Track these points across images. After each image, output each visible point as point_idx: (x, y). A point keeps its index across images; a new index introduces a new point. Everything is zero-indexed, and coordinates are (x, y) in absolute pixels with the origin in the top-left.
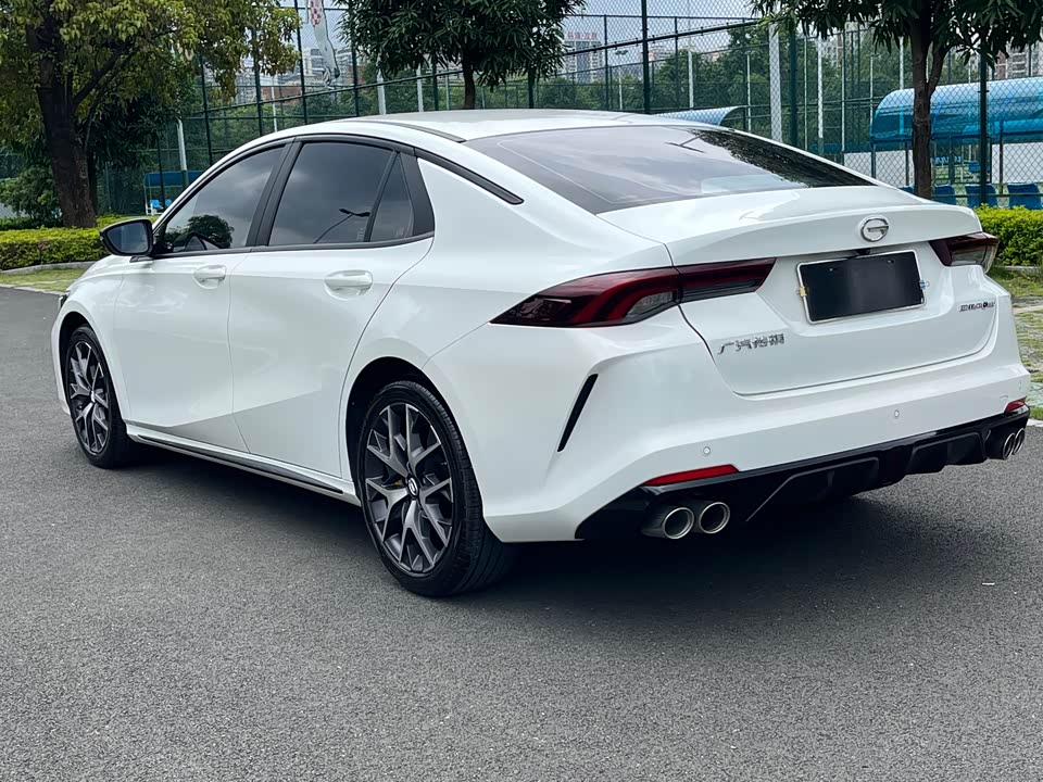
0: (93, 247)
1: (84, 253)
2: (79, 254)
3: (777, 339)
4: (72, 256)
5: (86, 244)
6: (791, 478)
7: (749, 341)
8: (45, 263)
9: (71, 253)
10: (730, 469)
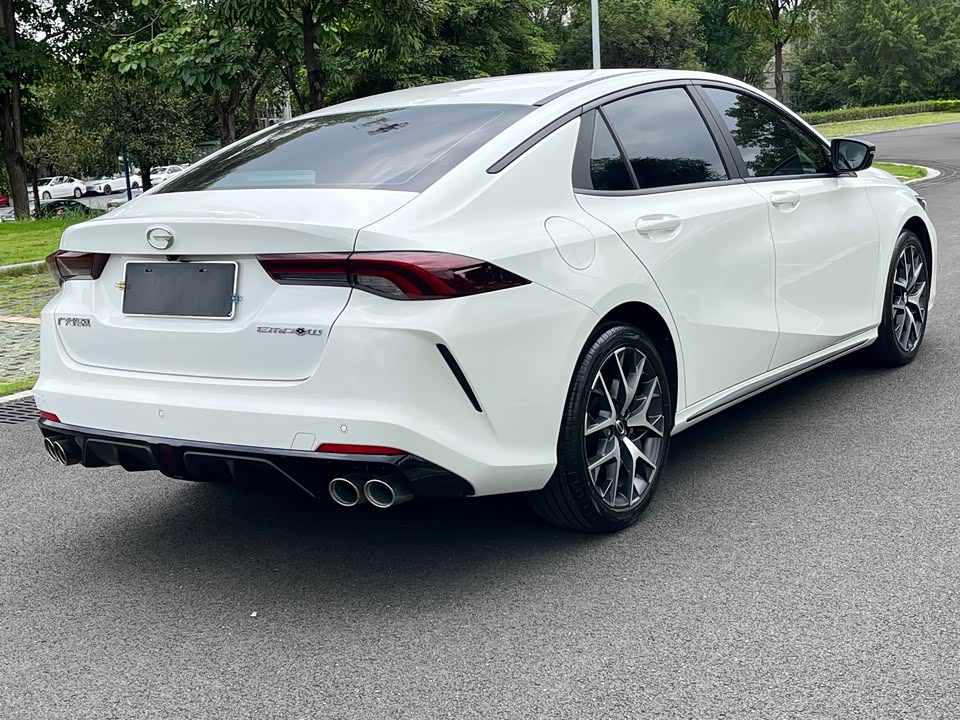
7: (70, 320)
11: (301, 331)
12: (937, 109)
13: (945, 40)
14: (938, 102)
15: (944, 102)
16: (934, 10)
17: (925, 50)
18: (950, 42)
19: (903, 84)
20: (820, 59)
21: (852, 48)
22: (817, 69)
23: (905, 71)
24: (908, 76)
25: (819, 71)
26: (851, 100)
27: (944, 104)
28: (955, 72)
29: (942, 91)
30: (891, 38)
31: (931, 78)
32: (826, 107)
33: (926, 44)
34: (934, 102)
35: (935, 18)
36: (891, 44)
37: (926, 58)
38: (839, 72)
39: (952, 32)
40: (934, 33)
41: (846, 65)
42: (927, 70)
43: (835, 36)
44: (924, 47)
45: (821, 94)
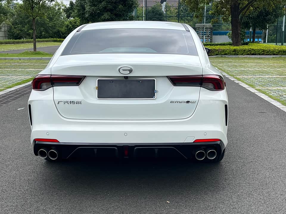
0: (233, 52)
1: (230, 53)
2: (229, 53)
3: (79, 103)
4: (227, 54)
5: (231, 51)
6: (78, 148)
7: (68, 102)
8: (219, 55)
9: (227, 53)
10: (56, 141)
11: (188, 102)
12: (54, 41)
13: (54, 21)
14: (54, 39)
15: (56, 39)
16: (50, 12)
17: (49, 24)
18: (55, 22)
19: (43, 33)
20: (16, 24)
21: (27, 21)
22: (16, 27)
23: (43, 29)
24: (44, 31)
25: (17, 27)
26: (27, 36)
27: (56, 40)
28: (57, 31)
29: (54, 36)
30: (39, 19)
31: (51, 32)
32: (20, 38)
33: (49, 22)
34: (53, 39)
35: (51, 15)
36: (39, 21)
37: (49, 26)
38: (24, 28)
39: (56, 19)
40: (51, 19)
41: (25, 26)
42: (50, 29)
43: (21, 17)
44: (49, 23)
45: (18, 34)
